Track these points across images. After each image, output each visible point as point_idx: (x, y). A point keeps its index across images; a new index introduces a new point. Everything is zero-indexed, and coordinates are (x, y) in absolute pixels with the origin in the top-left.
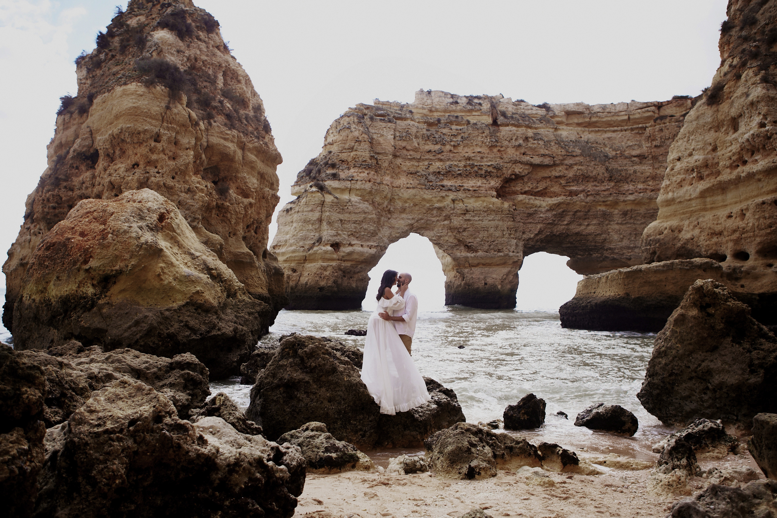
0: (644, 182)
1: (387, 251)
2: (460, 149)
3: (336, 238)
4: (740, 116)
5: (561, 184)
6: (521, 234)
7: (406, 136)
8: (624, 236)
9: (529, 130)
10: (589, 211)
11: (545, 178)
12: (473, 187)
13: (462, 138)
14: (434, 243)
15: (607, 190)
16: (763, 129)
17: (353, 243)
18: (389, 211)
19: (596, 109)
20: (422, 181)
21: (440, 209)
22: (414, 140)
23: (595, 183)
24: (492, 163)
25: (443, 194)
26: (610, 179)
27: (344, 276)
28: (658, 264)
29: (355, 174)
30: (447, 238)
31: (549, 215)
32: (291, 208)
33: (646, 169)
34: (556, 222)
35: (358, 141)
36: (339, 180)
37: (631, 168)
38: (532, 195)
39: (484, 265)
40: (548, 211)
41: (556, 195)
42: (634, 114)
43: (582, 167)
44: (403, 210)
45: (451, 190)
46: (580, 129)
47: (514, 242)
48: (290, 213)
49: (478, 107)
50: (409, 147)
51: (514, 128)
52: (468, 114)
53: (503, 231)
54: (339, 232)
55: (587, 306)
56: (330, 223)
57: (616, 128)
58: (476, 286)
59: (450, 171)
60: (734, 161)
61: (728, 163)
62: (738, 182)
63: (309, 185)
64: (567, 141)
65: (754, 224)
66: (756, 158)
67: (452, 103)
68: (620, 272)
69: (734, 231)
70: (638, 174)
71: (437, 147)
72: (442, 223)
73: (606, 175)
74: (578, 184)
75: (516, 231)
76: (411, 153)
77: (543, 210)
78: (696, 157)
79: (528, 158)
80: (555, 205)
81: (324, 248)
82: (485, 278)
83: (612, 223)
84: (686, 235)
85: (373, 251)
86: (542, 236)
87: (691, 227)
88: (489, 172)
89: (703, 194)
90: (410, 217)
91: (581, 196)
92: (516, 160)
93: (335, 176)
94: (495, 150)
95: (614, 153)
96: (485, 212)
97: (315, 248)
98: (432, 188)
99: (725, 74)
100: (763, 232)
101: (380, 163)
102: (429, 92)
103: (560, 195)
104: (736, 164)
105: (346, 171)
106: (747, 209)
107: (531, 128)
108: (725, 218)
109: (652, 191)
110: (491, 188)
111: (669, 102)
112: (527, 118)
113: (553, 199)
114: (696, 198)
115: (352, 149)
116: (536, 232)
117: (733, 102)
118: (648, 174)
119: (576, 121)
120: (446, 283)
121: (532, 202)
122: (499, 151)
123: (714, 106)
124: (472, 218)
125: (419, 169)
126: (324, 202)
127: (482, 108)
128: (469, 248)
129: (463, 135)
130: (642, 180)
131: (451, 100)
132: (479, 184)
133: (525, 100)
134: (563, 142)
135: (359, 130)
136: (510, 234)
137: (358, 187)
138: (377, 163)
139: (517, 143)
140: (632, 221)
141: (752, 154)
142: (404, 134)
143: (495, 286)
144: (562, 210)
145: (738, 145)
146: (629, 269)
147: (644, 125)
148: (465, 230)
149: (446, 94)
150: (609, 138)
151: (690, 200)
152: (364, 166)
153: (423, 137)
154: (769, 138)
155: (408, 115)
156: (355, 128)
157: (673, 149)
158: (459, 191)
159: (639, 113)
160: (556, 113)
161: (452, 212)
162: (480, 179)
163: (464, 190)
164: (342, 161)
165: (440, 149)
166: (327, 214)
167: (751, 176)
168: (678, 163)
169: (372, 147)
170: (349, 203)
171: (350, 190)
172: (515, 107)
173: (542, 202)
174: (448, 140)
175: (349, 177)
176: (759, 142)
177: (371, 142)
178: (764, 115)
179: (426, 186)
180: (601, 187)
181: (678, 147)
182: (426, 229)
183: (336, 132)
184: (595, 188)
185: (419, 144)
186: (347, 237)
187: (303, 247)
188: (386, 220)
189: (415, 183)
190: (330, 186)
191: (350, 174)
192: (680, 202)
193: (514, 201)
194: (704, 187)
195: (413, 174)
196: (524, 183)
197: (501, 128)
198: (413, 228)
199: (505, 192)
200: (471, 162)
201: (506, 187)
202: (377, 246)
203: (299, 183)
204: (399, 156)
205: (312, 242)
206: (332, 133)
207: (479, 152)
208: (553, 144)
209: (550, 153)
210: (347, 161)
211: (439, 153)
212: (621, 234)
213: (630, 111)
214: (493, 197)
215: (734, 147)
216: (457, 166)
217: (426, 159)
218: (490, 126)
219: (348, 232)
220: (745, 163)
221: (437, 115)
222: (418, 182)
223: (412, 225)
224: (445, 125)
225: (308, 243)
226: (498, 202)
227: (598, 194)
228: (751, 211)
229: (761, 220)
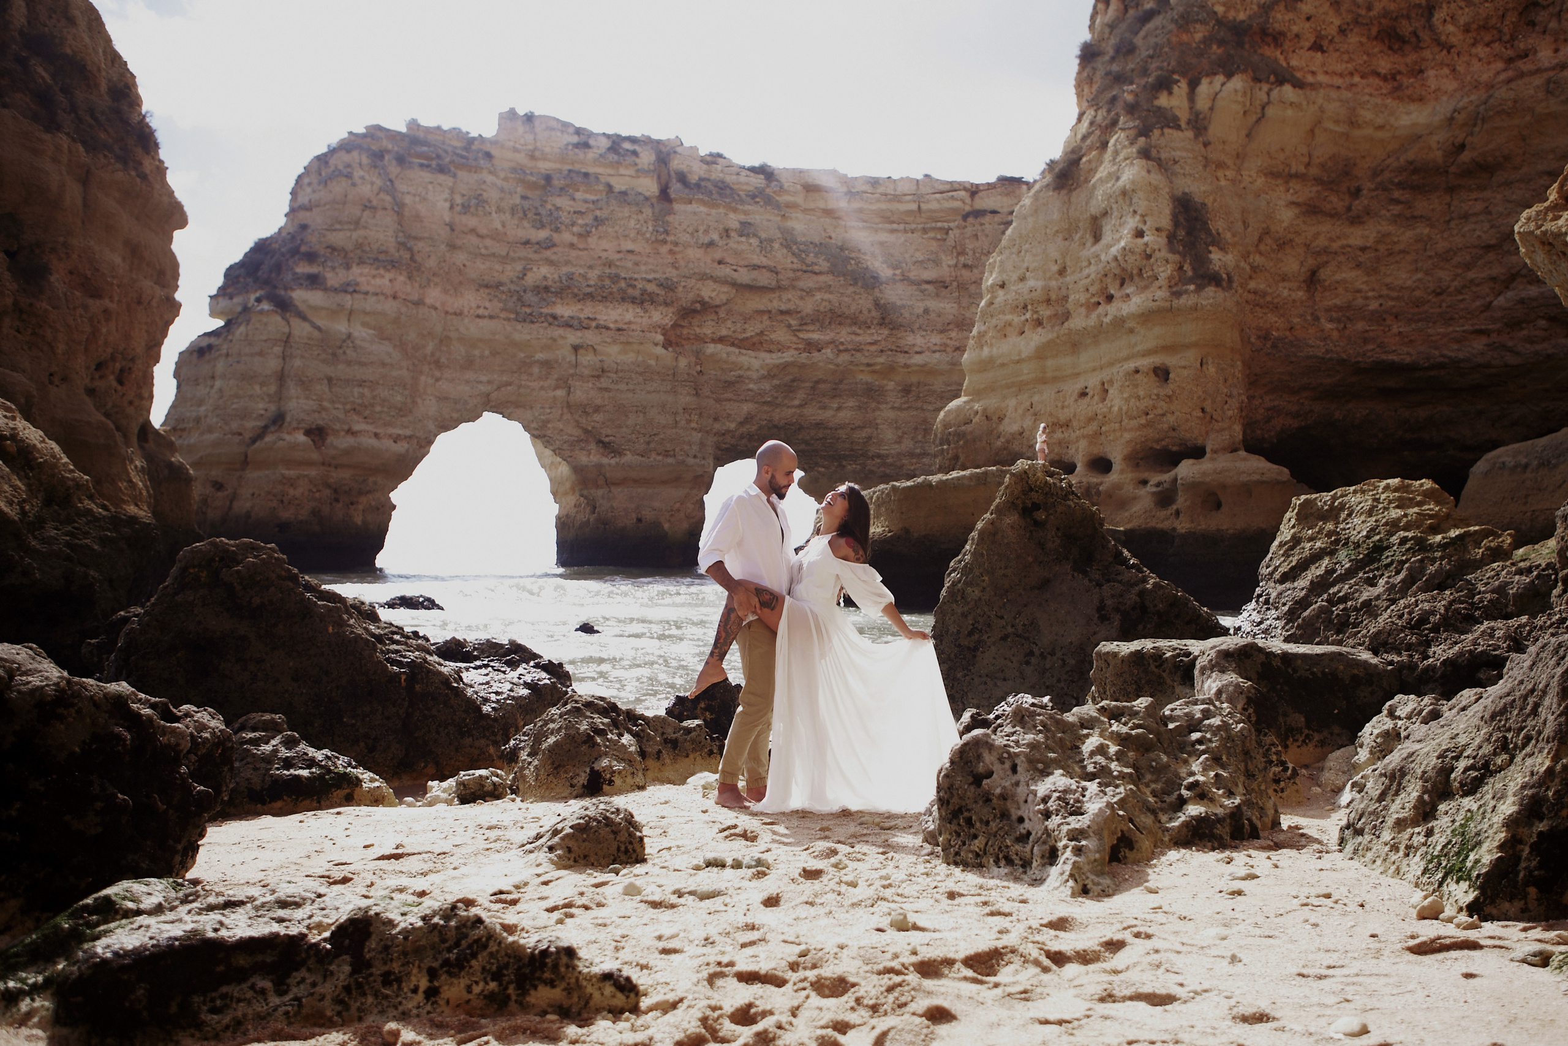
0: (942, 332)
1: (433, 448)
2: (592, 241)
3: (316, 415)
4: (1105, 214)
5: (789, 326)
6: (711, 421)
7: (477, 205)
8: (904, 433)
9: (732, 215)
10: (841, 381)
11: (761, 312)
12: (616, 321)
13: (596, 218)
14: (535, 437)
15: (875, 343)
16: (1140, 241)
17: (357, 428)
18: (438, 364)
19: (861, 187)
20: (510, 304)
21: (547, 365)
22: (494, 215)
23: (855, 329)
24: (657, 276)
25: (556, 333)
26: (883, 322)
27: (337, 500)
29: (362, 280)
30: (560, 425)
31: (766, 386)
32: (210, 347)
33: (947, 307)
34: (778, 401)
35: (368, 206)
36: (326, 290)
37: (919, 304)
38: (733, 345)
39: (635, 481)
40: (764, 377)
41: (781, 348)
42: (928, 202)
43: (831, 297)
44: (469, 364)
45: (571, 326)
46: (828, 220)
47: (697, 436)
48: (207, 357)
49: (631, 159)
50: (483, 231)
51: (702, 209)
52: (612, 172)
53: (676, 414)
54: (326, 404)
56: (304, 383)
57: (895, 226)
58: (620, 524)
59: (569, 287)
60: (1093, 295)
61: (1083, 297)
62: (1098, 334)
63: (253, 297)
64: (804, 243)
65: (1120, 409)
66: (1128, 291)
67: (577, 146)
68: (892, 488)
69: (1090, 420)
70: (933, 315)
71: (543, 234)
72: (551, 394)
73: (874, 313)
74: (822, 327)
75: (701, 415)
76: (488, 242)
77: (755, 376)
78: (1031, 283)
79: (728, 270)
80: (777, 366)
81: (287, 437)
82: (638, 507)
83: (883, 406)
84: (1010, 426)
85: (401, 447)
86: (752, 428)
87: (1020, 412)
88: (650, 294)
89: (1041, 353)
90: (484, 379)
91: (828, 352)
92: (705, 274)
93: (314, 281)
94: (664, 249)
95: (889, 273)
96: (641, 374)
97: (269, 438)
98: (529, 319)
99: (1084, 138)
100: (1134, 423)
101: (418, 258)
102: (529, 118)
103: (789, 347)
104: (1095, 300)
105: (342, 273)
106: (1111, 382)
107: (735, 210)
108: (1075, 396)
109: (957, 349)
110: (654, 327)
111: (990, 186)
112: (728, 192)
113: (774, 356)
114: (1029, 359)
115: (357, 223)
116: (739, 420)
117: (1094, 186)
118: (951, 317)
119: (822, 204)
120: (558, 518)
121: (733, 358)
122: (671, 252)
123: (1064, 192)
124: (612, 386)
125: (504, 278)
126: (289, 335)
127: (638, 161)
128: (606, 446)
129: (598, 213)
130: (939, 327)
131: (575, 139)
132: (629, 316)
133: (726, 155)
134: (796, 243)
135: (372, 184)
136: (689, 421)
137: (368, 309)
138: (412, 259)
139: (706, 240)
140: (919, 404)
141: (1122, 285)
142: (474, 202)
143: (657, 525)
144: (791, 377)
145: (1101, 266)
146: (909, 483)
147: (946, 225)
148: (597, 409)
149: (566, 125)
150: (882, 243)
151: (1018, 362)
152: (384, 261)
153: (513, 210)
154: (1149, 257)
155: (482, 162)
156: (363, 178)
157: (993, 266)
158: (587, 328)
159: (938, 201)
160: (786, 186)
161: (571, 371)
162: (631, 307)
163: (597, 327)
164: (333, 249)
165: (549, 239)
166: (298, 363)
167: (1119, 322)
168: (1001, 292)
169: (400, 224)
170: (349, 342)
171: (351, 313)
172: (705, 167)
173: (753, 361)
174: (567, 221)
175: (348, 285)
176: (1133, 263)
177: (398, 213)
178: (1142, 216)
179: (517, 314)
180: (865, 337)
181: (1001, 262)
182: (518, 405)
183: (319, 183)
184: (853, 337)
185: (504, 226)
186: (342, 416)
187: (240, 434)
188: (430, 381)
189: (495, 306)
190: (304, 301)
191: (351, 278)
192: (1003, 365)
193: (698, 354)
194: (1044, 340)
195: (491, 287)
196: (718, 321)
197: (677, 206)
198: (489, 401)
199: (680, 336)
200: (613, 271)
201: (683, 327)
202: (411, 437)
203: (229, 291)
204: (460, 248)
205: (260, 423)
206: (310, 184)
207: (629, 252)
208: (776, 245)
209: (771, 264)
210: (343, 249)
211: (548, 248)
212: (898, 428)
213: (922, 196)
214: (656, 344)
215: (1093, 268)
216: (584, 277)
217: (520, 259)
218: (654, 201)
219: (345, 404)
220: (1110, 298)
221: (544, 166)
222: (501, 305)
223: (488, 395)
224: (562, 189)
225: (252, 424)
226: (666, 355)
227: (858, 350)
228: (1116, 385)
229: (1132, 402)
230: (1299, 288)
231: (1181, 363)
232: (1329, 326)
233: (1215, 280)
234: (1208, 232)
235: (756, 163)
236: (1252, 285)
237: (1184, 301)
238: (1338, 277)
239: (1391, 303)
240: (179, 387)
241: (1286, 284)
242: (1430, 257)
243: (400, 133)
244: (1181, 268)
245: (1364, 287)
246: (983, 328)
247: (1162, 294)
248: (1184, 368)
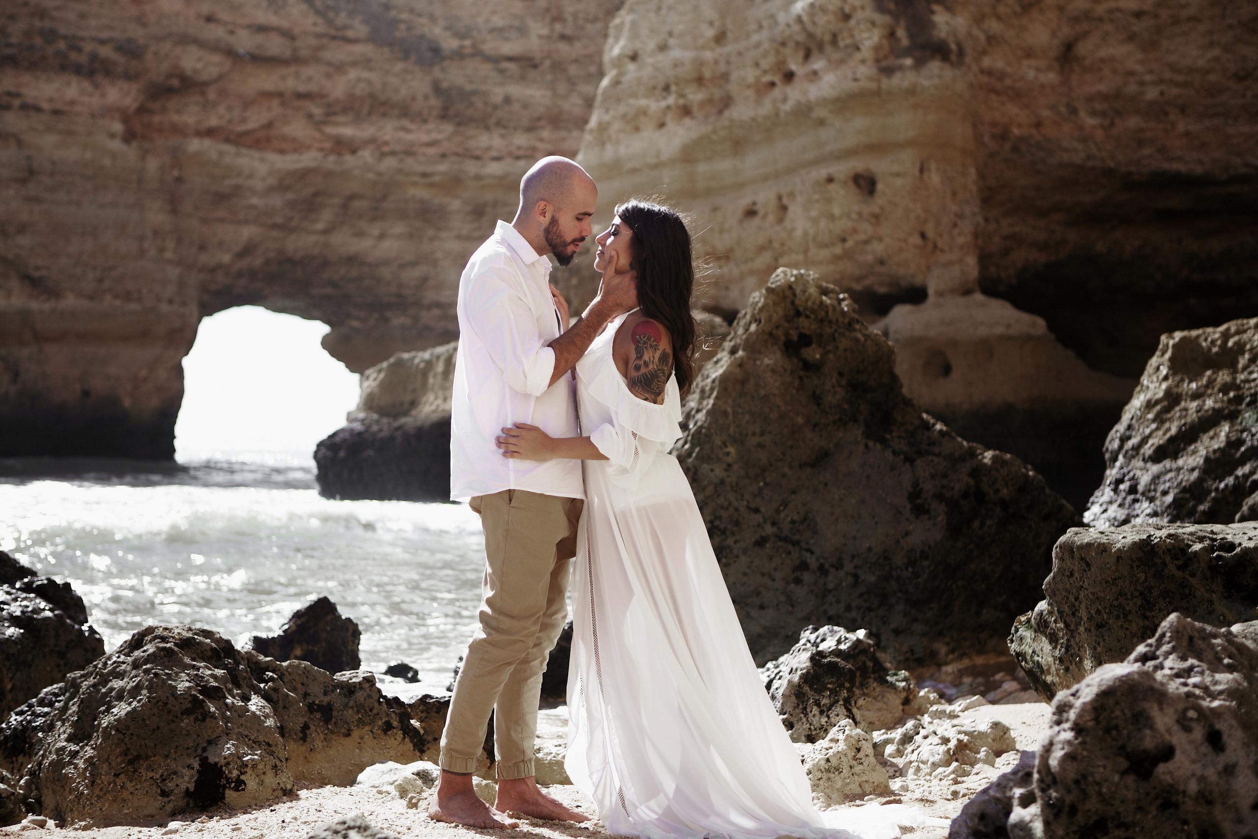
0: (530, 130)
5: (310, 116)
6: (194, 250)
10: (384, 197)
11: (268, 95)
12: (51, 100)
15: (434, 143)
23: (405, 122)
24: (114, 35)
26: (444, 115)
33: (536, 94)
34: (295, 223)
37: (498, 89)
38: (227, 140)
39: (80, 336)
40: (272, 189)
41: (299, 147)
43: (370, 75)
47: (174, 272)
53: (141, 238)
55: (390, 439)
58: (56, 399)
60: (765, 72)
61: (751, 75)
62: (773, 128)
65: (806, 234)
66: (815, 67)
69: (761, 249)
70: (516, 107)
73: (434, 102)
74: (358, 120)
75: (179, 241)
77: (259, 186)
78: (676, 53)
79: (220, 31)
80: (292, 173)
82: (84, 375)
83: (444, 234)
86: (257, 262)
88: (104, 62)
89: (689, 155)
91: (367, 155)
92: (186, 35)
95: (455, 43)
96: (89, 178)
100: (825, 253)
103: (309, 148)
104: (767, 78)
106: (792, 195)
108: (739, 214)
110: (108, 111)
113: (287, 158)
114: (673, 161)
116: (238, 249)
118: (541, 109)
121: (228, 160)
124: (46, 195)
128: (35, 283)
132: (72, 93)
141: (807, 57)
143: (113, 400)
144: (311, 189)
148: (22, 229)
151: (656, 166)
154: (847, 17)
157: (620, 28)
158: (7, 108)
162: (74, 79)
163: (24, 107)
167: (803, 111)
168: (631, 67)
173: (256, 164)
176: (824, 26)
180: (419, 135)
181: (633, 23)
184: (402, 134)
192: (634, 171)
193: (175, 152)
194: (694, 135)
196: (207, 105)
199: (149, 125)
200: (47, 24)
201: (152, 112)
209: (285, 24)
214: (112, 136)
215: (765, 34)
220: (789, 76)
226: (130, 153)
227: (410, 153)
228: (799, 199)
229: (823, 224)
230: (1049, 68)
231: (891, 169)
232: (1091, 121)
233: (940, 51)
236: (987, 62)
237: (898, 81)
238: (1104, 53)
239: (1175, 91)
241: (1033, 62)
242: (1231, 27)
245: (1139, 68)
246: (607, 118)
247: (865, 71)
248: (897, 175)
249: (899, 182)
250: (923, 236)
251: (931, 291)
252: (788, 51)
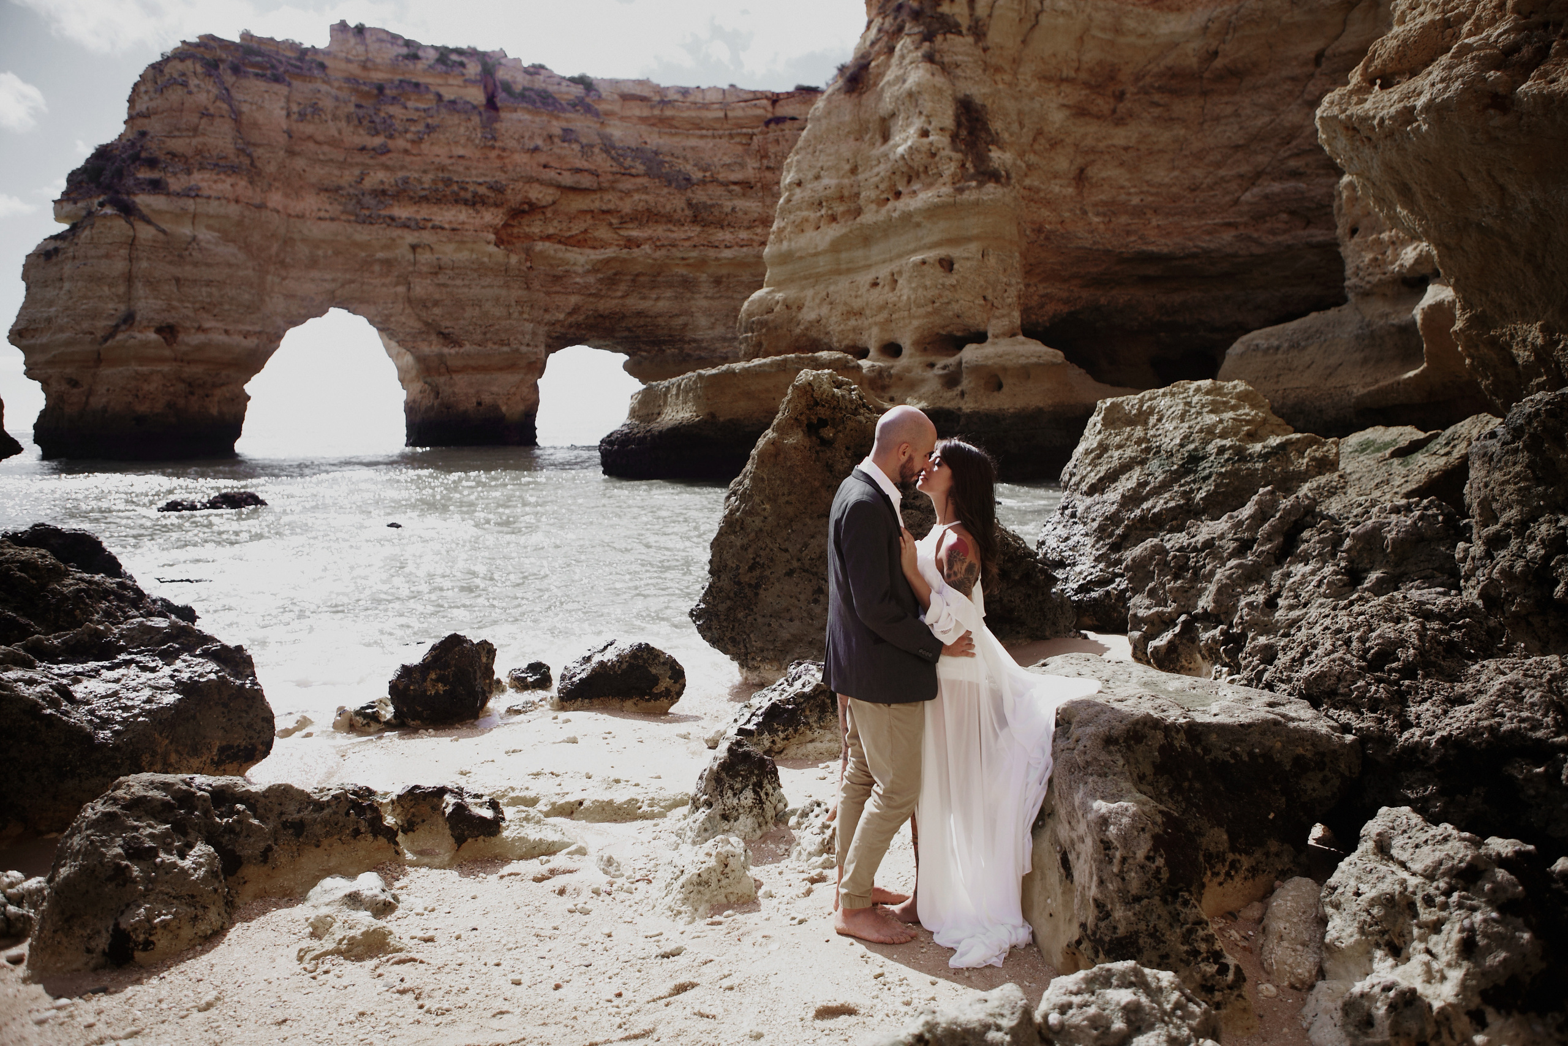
0: (748, 228)
1: (283, 342)
2: (425, 147)
3: (166, 314)
4: (893, 115)
5: (611, 224)
6: (541, 312)
7: (313, 114)
8: (717, 320)
9: (555, 123)
10: (659, 274)
11: (584, 212)
12: (451, 222)
13: (428, 126)
14: (381, 330)
15: (689, 239)
16: (925, 140)
17: (207, 325)
18: (282, 263)
19: (672, 96)
20: (350, 207)
21: (388, 263)
22: (330, 122)
23: (670, 226)
24: (488, 179)
25: (396, 233)
26: (695, 220)
27: (192, 393)
28: (763, 361)
29: (203, 185)
30: (403, 319)
32: (56, 250)
33: (751, 206)
34: (603, 293)
35: (205, 114)
36: (168, 194)
37: (728, 203)
38: (560, 242)
39: (474, 368)
40: (588, 272)
41: (604, 245)
43: (647, 197)
44: (313, 263)
45: (408, 227)
46: (643, 127)
47: (529, 327)
48: (54, 259)
49: (457, 70)
50: (320, 138)
51: (527, 116)
52: (441, 82)
53: (509, 306)
54: (175, 303)
55: (645, 437)
56: (152, 284)
57: (704, 132)
58: (462, 408)
59: (405, 191)
60: (882, 192)
61: (874, 194)
62: (888, 229)
63: (96, 201)
64: (622, 148)
65: (909, 298)
66: (915, 188)
67: (407, 57)
68: (700, 376)
69: (881, 308)
70: (740, 214)
71: (378, 141)
72: (393, 290)
73: (687, 212)
74: (641, 225)
75: (532, 307)
76: (326, 148)
77: (580, 270)
78: (826, 181)
79: (553, 173)
80: (601, 261)
81: (139, 336)
82: (478, 392)
83: (697, 296)
84: (809, 315)
85: (251, 343)
86: (581, 318)
87: (817, 301)
88: (481, 196)
89: (836, 247)
90: (328, 277)
91: (647, 248)
92: (532, 177)
93: (156, 186)
94: (493, 154)
95: (700, 175)
97: (120, 337)
98: (369, 221)
99: (873, 43)
100: (922, 311)
101: (259, 164)
102: (360, 30)
103: (611, 245)
104: (884, 196)
105: (183, 178)
106: (900, 273)
107: (557, 118)
108: (867, 286)
109: (759, 243)
110: (487, 227)
111: (789, 95)
112: (550, 100)
113: (598, 252)
114: (824, 252)
115: (195, 131)
116: (569, 310)
117: (882, 89)
118: (755, 215)
119: (637, 112)
120: (406, 403)
121: (560, 255)
122: (499, 157)
123: (855, 95)
124: (450, 282)
125: (343, 182)
126: (134, 238)
127: (465, 71)
128: (447, 338)
129: (429, 121)
130: (746, 224)
131: (404, 51)
132: (463, 217)
133: (548, 66)
134: (614, 148)
135: (208, 92)
136: (521, 313)
137: (211, 212)
138: (252, 164)
139: (532, 146)
140: (730, 294)
141: (909, 181)
142: (310, 110)
143: (496, 408)
144: (613, 271)
145: (889, 165)
146: (714, 371)
147: (750, 131)
148: (436, 303)
149: (395, 38)
150: (693, 148)
151: (816, 255)
152: (223, 167)
153: (349, 118)
154: (934, 155)
155: (316, 72)
156: (198, 86)
157: (790, 166)
158: (424, 228)
159: (743, 109)
160: (604, 95)
161: (411, 269)
162: (463, 208)
163: (434, 227)
164: (173, 155)
165: (385, 145)
166: (144, 264)
167: (907, 217)
168: (798, 190)
169: (238, 131)
170: (194, 245)
171: (194, 216)
172: (528, 77)
173: (579, 257)
174: (401, 129)
175: (190, 189)
176: (919, 161)
177: (236, 120)
178: (927, 116)
179: (357, 216)
180: (678, 234)
181: (798, 162)
182: (362, 301)
183: (156, 91)
184: (668, 234)
185: (340, 133)
186: (191, 314)
187: (92, 333)
188: (277, 280)
189: (335, 209)
190: (148, 206)
191: (193, 183)
192: (801, 258)
193: (528, 252)
194: (839, 233)
195: (331, 191)
196: (545, 221)
197: (503, 114)
198: (334, 298)
199: (511, 235)
200: (446, 175)
201: (513, 226)
202: (260, 333)
203: (73, 196)
204: (299, 154)
205: (112, 323)
206: (146, 92)
207: (461, 157)
208: (596, 150)
209: (592, 167)
210: (183, 155)
211: (383, 154)
212: (711, 315)
213: (728, 104)
214: (489, 243)
215: (882, 167)
216: (420, 181)
217: (357, 164)
218: (482, 109)
219: (194, 303)
220: (898, 194)
221: (378, 76)
222: (341, 208)
223: (333, 292)
224: (394, 98)
225: (103, 324)
226: (498, 253)
227: (674, 246)
228: (905, 275)
229: (920, 291)
230: (1069, 185)
231: (965, 254)
232: (1096, 219)
233: (994, 176)
234: (988, 131)
235: (576, 74)
236: (1027, 182)
237: (969, 196)
238: (1103, 174)
239: (1150, 199)
240: (28, 289)
241: (1057, 181)
243: (233, 43)
244: (963, 166)
245: (1127, 184)
246: (783, 224)
247: (947, 190)
248: (968, 259)
249: (968, 264)
250: (985, 298)
251: (989, 335)
252: (897, 177)
